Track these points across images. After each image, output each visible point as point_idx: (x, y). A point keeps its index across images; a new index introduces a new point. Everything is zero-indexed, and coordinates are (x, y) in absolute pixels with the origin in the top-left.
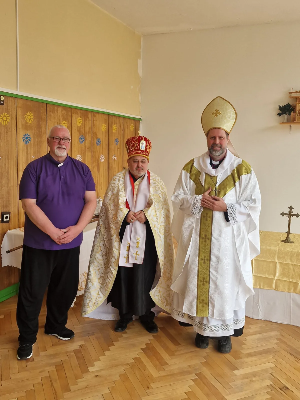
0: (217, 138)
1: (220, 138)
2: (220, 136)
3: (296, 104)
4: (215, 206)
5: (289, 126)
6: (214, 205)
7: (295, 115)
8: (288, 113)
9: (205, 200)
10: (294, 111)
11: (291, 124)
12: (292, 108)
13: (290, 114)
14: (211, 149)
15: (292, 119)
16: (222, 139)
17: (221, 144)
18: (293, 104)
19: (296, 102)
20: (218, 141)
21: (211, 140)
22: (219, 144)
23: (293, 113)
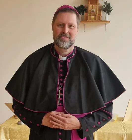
0: (67, 26)
1: (70, 26)
2: (71, 24)
3: (88, 5)
4: (66, 124)
5: (83, 24)
6: (64, 124)
7: (87, 15)
8: (82, 13)
9: (53, 117)
10: (87, 12)
11: (85, 23)
12: (85, 9)
13: (83, 14)
14: (58, 39)
15: (85, 18)
16: (73, 28)
17: (70, 34)
18: (86, 6)
19: (88, 3)
20: (67, 30)
21: (57, 27)
22: (68, 34)
23: (86, 13)
